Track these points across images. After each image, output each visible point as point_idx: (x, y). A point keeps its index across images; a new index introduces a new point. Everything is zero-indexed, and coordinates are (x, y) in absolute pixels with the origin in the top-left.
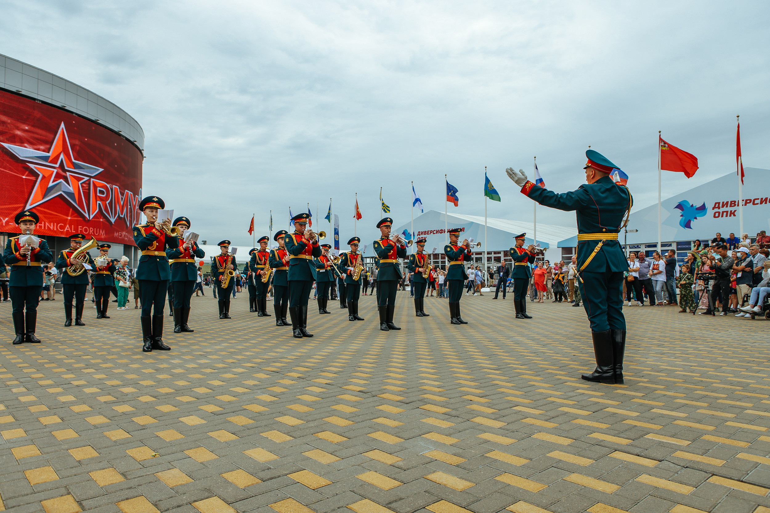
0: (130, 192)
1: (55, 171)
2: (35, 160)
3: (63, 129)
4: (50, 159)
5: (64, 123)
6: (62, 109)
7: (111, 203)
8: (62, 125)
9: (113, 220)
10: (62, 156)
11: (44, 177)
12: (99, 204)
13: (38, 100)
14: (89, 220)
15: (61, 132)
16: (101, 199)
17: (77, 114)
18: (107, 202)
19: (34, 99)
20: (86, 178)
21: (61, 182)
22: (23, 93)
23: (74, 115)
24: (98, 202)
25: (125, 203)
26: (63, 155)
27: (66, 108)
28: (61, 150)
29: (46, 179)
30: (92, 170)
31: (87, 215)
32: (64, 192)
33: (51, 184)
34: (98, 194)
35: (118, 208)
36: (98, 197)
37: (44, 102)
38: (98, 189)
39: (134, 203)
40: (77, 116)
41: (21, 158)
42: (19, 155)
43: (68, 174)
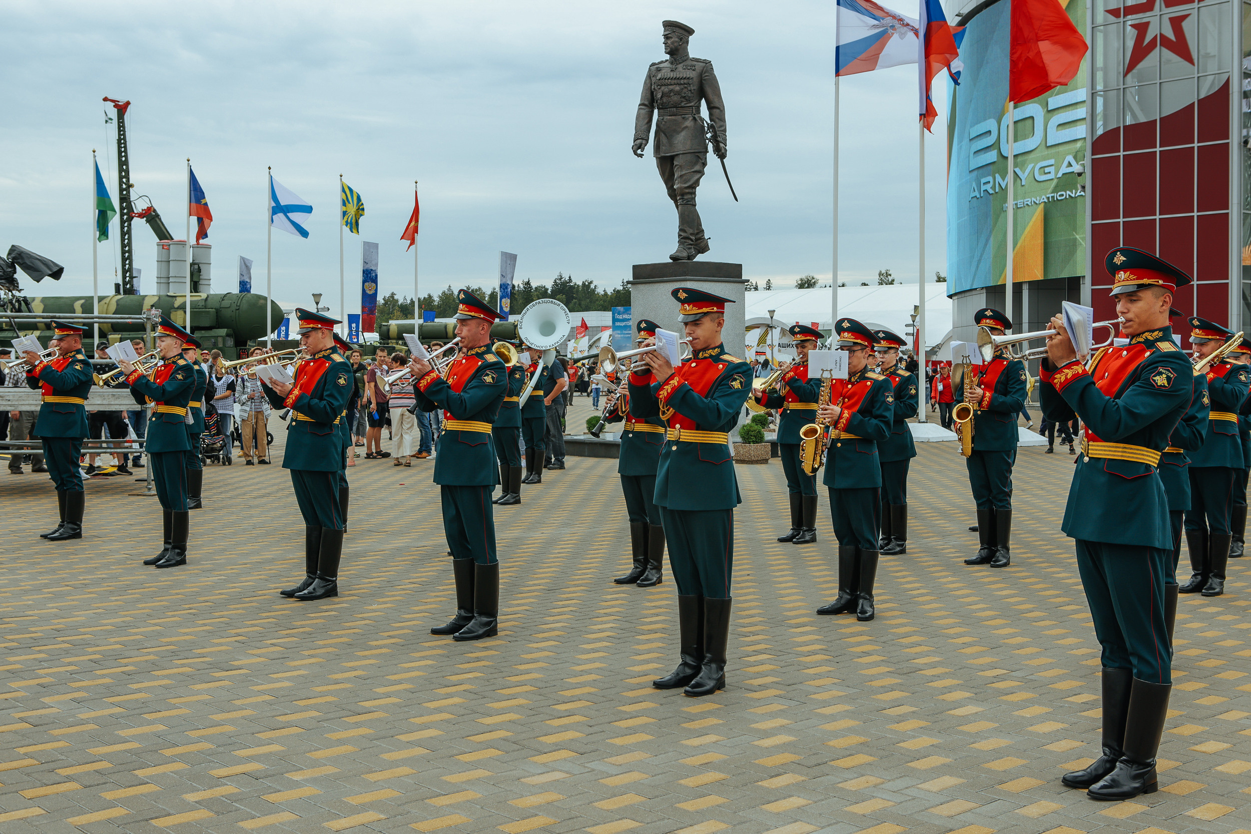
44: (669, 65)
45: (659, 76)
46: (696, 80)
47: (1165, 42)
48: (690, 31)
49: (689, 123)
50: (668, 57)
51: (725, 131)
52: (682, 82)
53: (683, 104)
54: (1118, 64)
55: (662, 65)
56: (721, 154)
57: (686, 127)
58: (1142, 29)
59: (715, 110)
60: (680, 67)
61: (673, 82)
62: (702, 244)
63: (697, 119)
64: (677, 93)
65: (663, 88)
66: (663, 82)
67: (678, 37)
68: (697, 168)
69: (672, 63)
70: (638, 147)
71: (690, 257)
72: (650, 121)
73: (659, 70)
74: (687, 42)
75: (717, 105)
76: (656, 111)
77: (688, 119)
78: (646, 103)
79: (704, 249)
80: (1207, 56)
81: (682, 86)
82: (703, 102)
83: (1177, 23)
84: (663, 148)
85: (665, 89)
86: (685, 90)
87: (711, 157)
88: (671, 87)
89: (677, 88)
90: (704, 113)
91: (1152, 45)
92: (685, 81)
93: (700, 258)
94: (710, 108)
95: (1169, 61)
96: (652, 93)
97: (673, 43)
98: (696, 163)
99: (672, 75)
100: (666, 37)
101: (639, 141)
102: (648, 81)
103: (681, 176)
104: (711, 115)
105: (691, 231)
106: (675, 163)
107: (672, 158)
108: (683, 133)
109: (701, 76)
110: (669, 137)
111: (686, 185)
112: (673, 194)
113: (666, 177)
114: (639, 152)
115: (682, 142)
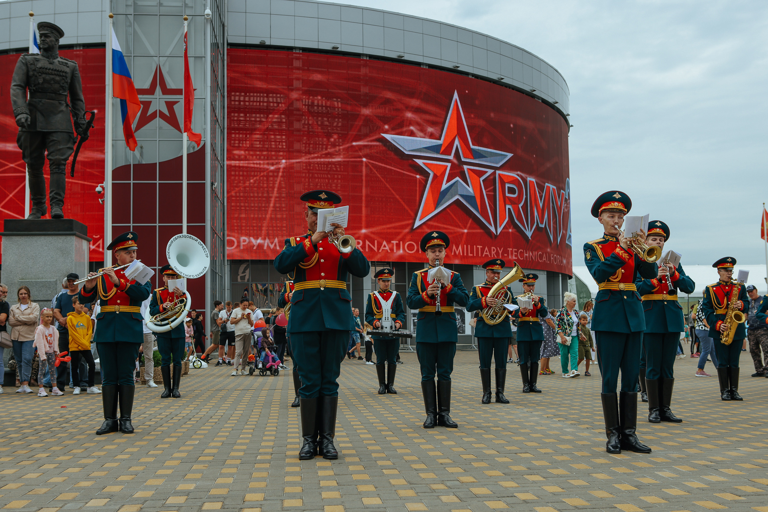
0: (552, 187)
1: (449, 165)
3: (456, 101)
4: (443, 149)
5: (457, 92)
6: (455, 71)
7: (525, 207)
8: (456, 96)
9: (529, 234)
10: (457, 142)
11: (435, 176)
12: (509, 209)
13: (423, 64)
14: (496, 236)
15: (454, 106)
16: (513, 202)
17: (473, 75)
18: (520, 206)
19: (419, 64)
20: (490, 171)
21: (457, 181)
22: (407, 57)
23: (470, 77)
24: (508, 207)
25: (546, 204)
26: (459, 140)
27: (459, 69)
28: (455, 132)
29: (438, 180)
30: (498, 158)
31: (493, 229)
32: (462, 196)
33: (444, 186)
34: (507, 195)
35: (536, 213)
36: (507, 199)
37: (431, 66)
38: (507, 185)
39: (559, 204)
40: (473, 78)
41: (406, 153)
42: (404, 148)
43: (466, 167)
46: (69, 76)
47: (162, 115)
49: (63, 108)
52: (61, 74)
53: (60, 92)
55: (37, 57)
58: (146, 104)
60: (57, 61)
61: (53, 72)
63: (68, 106)
64: (58, 82)
65: (44, 76)
66: (44, 71)
67: (55, 37)
69: (45, 57)
77: (63, 104)
83: (170, 105)
84: (39, 125)
85: (48, 77)
86: (63, 81)
88: (52, 76)
89: (58, 78)
91: (154, 116)
92: (64, 74)
94: (74, 99)
95: (164, 127)
96: (30, 78)
98: (69, 141)
99: (51, 66)
100: (42, 34)
101: (24, 116)
110: (44, 117)
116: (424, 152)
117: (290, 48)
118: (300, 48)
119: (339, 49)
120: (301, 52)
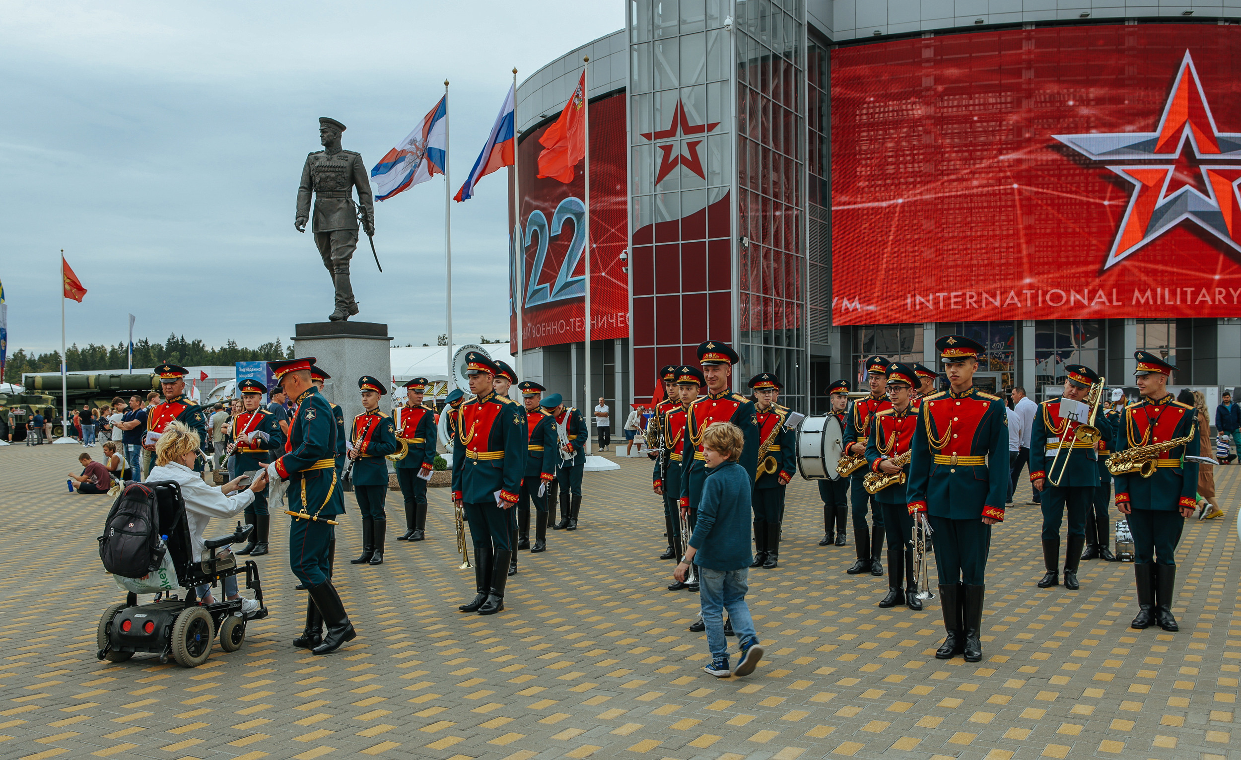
1: (1171, 168)
2: (1129, 153)
3: (1188, 66)
4: (1159, 144)
5: (1191, 53)
6: (1187, 19)
8: (1187, 59)
10: (1187, 131)
11: (1144, 188)
13: (1129, 19)
15: (1184, 74)
17: (1226, 20)
19: (1122, 20)
21: (1186, 191)
22: (1095, 15)
23: (1220, 23)
26: (1191, 127)
27: (1193, 15)
28: (1186, 116)
29: (1149, 192)
32: (1195, 213)
33: (1161, 202)
37: (1142, 20)
40: (1227, 24)
41: (1093, 158)
42: (1088, 152)
43: (1203, 168)
44: (325, 155)
45: (317, 164)
46: (348, 169)
47: (684, 161)
48: (343, 128)
49: (343, 205)
50: (324, 148)
51: (372, 212)
52: (337, 169)
53: (338, 189)
54: (651, 176)
55: (319, 155)
56: (370, 232)
57: (341, 208)
58: (667, 149)
59: (364, 195)
60: (335, 157)
61: (329, 169)
62: (353, 307)
63: (349, 202)
64: (333, 179)
66: (320, 169)
67: (333, 132)
68: (350, 243)
69: (327, 154)
70: (300, 223)
71: (345, 318)
72: (309, 202)
73: (317, 159)
74: (340, 137)
75: (366, 191)
76: (314, 194)
77: (342, 201)
78: (306, 186)
79: (354, 311)
80: (714, 173)
81: (337, 174)
82: (354, 187)
83: (692, 146)
84: (321, 225)
85: (323, 175)
86: (339, 177)
87: (362, 234)
88: (328, 174)
89: (333, 175)
90: (355, 196)
91: (675, 162)
92: (340, 169)
93: (351, 319)
94: (360, 193)
95: (687, 176)
96: (311, 178)
97: (328, 137)
98: (349, 239)
99: (328, 163)
100: (323, 131)
101: (300, 219)
102: (307, 168)
103: (337, 249)
104: (361, 199)
105: (346, 296)
106: (332, 238)
107: (329, 234)
108: (338, 213)
109: (352, 165)
110: (327, 216)
111: (341, 257)
112: (329, 264)
113: (323, 250)
114: (301, 227)
115: (336, 220)
116: (1124, 153)
117: (918, 34)
118: (931, 32)
119: (986, 23)
120: (932, 36)
